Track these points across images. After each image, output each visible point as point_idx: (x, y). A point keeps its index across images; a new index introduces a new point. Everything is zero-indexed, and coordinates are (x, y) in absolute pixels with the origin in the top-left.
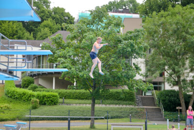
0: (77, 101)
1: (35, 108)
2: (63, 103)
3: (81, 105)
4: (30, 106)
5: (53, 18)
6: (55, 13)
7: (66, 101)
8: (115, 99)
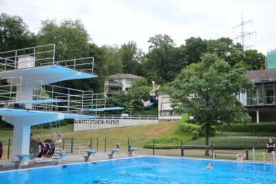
0: (233, 133)
1: (194, 139)
2: (221, 135)
3: (236, 137)
4: (191, 137)
5: (245, 60)
6: (247, 55)
7: (224, 133)
8: (267, 131)
